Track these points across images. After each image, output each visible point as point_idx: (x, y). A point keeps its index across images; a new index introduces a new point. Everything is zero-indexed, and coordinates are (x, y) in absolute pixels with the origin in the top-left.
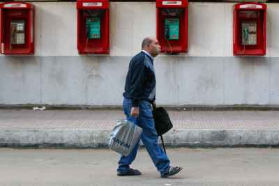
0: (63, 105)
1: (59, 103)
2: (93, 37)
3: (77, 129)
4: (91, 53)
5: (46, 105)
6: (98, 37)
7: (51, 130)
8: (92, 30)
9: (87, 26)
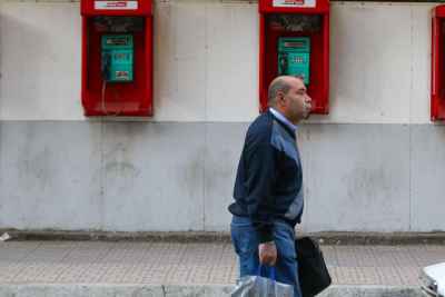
0: (49, 230)
1: (40, 225)
2: (115, 77)
3: (80, 285)
4: (112, 114)
5: (11, 231)
6: (129, 78)
7: (20, 287)
8: (115, 62)
9: (103, 54)
